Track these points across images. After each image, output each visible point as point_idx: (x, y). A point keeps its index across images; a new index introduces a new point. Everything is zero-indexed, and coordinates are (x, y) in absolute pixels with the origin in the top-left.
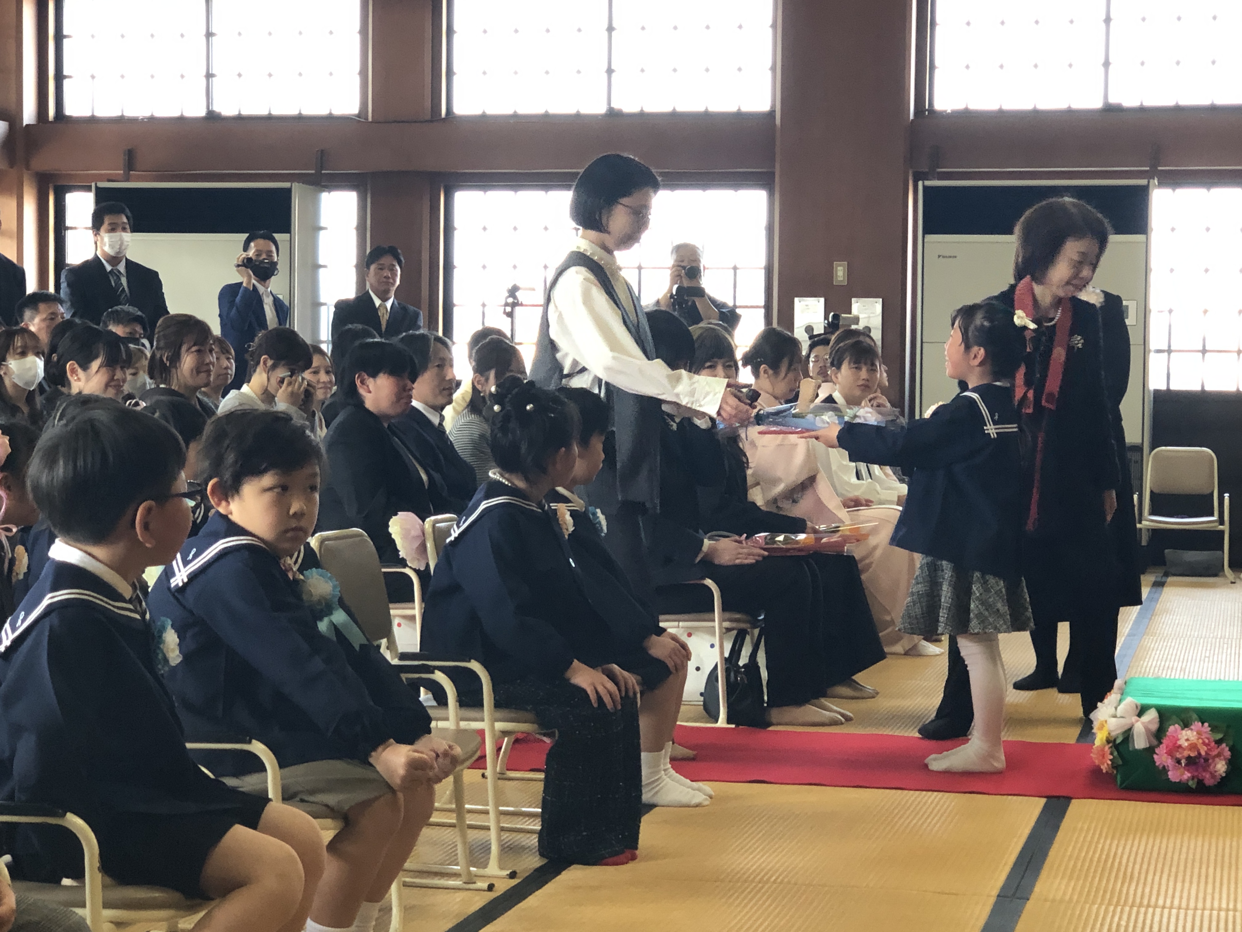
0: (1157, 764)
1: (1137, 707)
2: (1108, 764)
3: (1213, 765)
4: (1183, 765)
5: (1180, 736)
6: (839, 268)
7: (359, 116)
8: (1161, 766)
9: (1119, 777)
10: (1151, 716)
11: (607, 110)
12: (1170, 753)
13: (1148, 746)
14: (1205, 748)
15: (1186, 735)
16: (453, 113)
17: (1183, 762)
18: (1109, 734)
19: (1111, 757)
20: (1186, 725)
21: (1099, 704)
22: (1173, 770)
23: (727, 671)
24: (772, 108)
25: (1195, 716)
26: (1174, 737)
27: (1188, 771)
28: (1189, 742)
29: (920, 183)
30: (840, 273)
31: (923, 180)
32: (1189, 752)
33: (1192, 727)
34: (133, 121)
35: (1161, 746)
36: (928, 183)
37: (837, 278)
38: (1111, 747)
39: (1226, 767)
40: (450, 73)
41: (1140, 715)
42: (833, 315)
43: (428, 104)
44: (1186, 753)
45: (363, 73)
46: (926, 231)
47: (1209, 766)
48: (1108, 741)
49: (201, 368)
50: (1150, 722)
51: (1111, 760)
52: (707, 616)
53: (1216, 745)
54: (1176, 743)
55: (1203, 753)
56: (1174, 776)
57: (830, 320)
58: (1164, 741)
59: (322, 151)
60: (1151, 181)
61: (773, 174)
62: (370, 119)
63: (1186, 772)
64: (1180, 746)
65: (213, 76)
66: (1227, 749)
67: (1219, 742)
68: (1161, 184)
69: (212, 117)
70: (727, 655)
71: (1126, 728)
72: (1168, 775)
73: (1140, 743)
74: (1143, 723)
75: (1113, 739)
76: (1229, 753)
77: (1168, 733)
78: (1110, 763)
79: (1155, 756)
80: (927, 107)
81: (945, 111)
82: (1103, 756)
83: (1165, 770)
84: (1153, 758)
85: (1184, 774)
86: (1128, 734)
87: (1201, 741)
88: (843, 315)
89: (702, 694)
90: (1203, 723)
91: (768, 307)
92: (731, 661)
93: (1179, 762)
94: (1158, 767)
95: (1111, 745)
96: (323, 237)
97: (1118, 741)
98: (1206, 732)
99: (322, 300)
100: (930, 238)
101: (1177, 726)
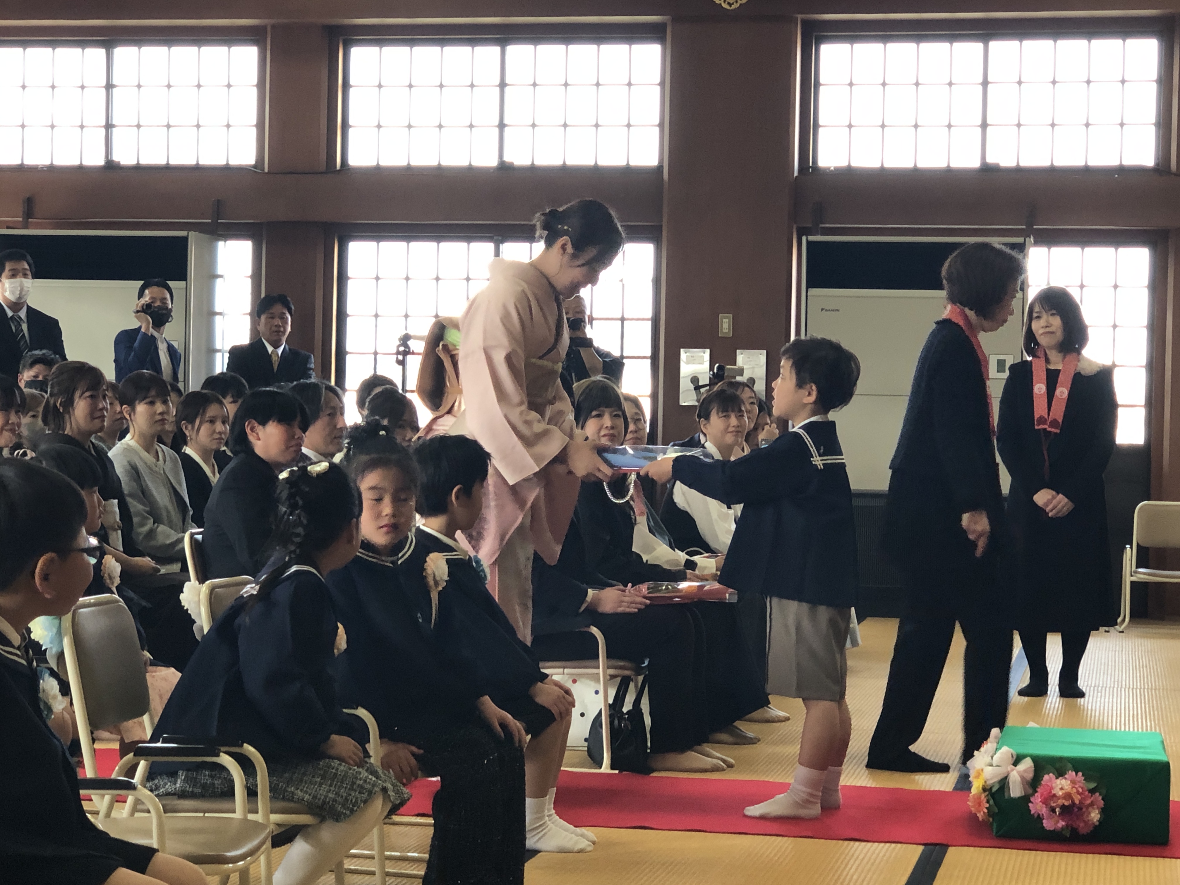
0: (1032, 812)
1: (1012, 756)
2: (984, 812)
3: (1086, 814)
4: (1057, 813)
5: (1054, 785)
6: (724, 320)
7: (255, 166)
8: (1036, 815)
9: (995, 825)
10: (1027, 764)
11: (499, 164)
12: (1045, 802)
13: (1023, 794)
14: (1079, 797)
15: (1061, 784)
16: (348, 165)
17: (1057, 810)
18: (985, 782)
19: (988, 805)
20: (1060, 774)
21: (976, 753)
22: (1047, 819)
23: (612, 717)
24: (659, 163)
25: (1070, 765)
26: (1048, 786)
27: (1063, 820)
28: (1064, 791)
29: (804, 239)
30: (726, 325)
31: (807, 235)
32: (1064, 801)
33: (1066, 776)
34: (33, 170)
35: (1036, 795)
36: (811, 238)
37: (722, 330)
38: (987, 795)
39: (1099, 816)
40: (345, 125)
41: (1015, 764)
42: (718, 368)
43: (323, 156)
44: (1060, 802)
45: (260, 126)
46: (809, 285)
47: (1082, 815)
48: (984, 789)
49: (95, 414)
50: (1025, 771)
51: (987, 808)
52: (592, 663)
53: (1090, 794)
54: (1051, 792)
55: (1077, 802)
56: (1048, 824)
57: (715, 371)
58: (1038, 790)
59: (218, 200)
60: (1027, 239)
61: (661, 226)
62: (266, 170)
63: (1060, 821)
64: (1054, 795)
65: (113, 126)
66: (1100, 798)
67: (1092, 791)
68: (1037, 243)
69: (111, 166)
70: (611, 701)
71: (1003, 776)
72: (1042, 823)
73: (1016, 791)
74: (1018, 772)
75: (989, 787)
76: (1102, 802)
77: (1042, 782)
78: (986, 811)
79: (1030, 805)
80: (811, 164)
81: (829, 168)
82: (980, 804)
83: (1040, 818)
84: (1029, 807)
85: (1058, 822)
86: (1004, 782)
87: (1074, 790)
88: (728, 367)
89: (586, 740)
90: (1076, 774)
91: (654, 358)
92: (615, 707)
93: (1053, 810)
94: (1033, 815)
95: (987, 793)
96: (220, 286)
97: (994, 789)
98: (1079, 782)
99: (218, 346)
100: (813, 291)
101: (1051, 774)
